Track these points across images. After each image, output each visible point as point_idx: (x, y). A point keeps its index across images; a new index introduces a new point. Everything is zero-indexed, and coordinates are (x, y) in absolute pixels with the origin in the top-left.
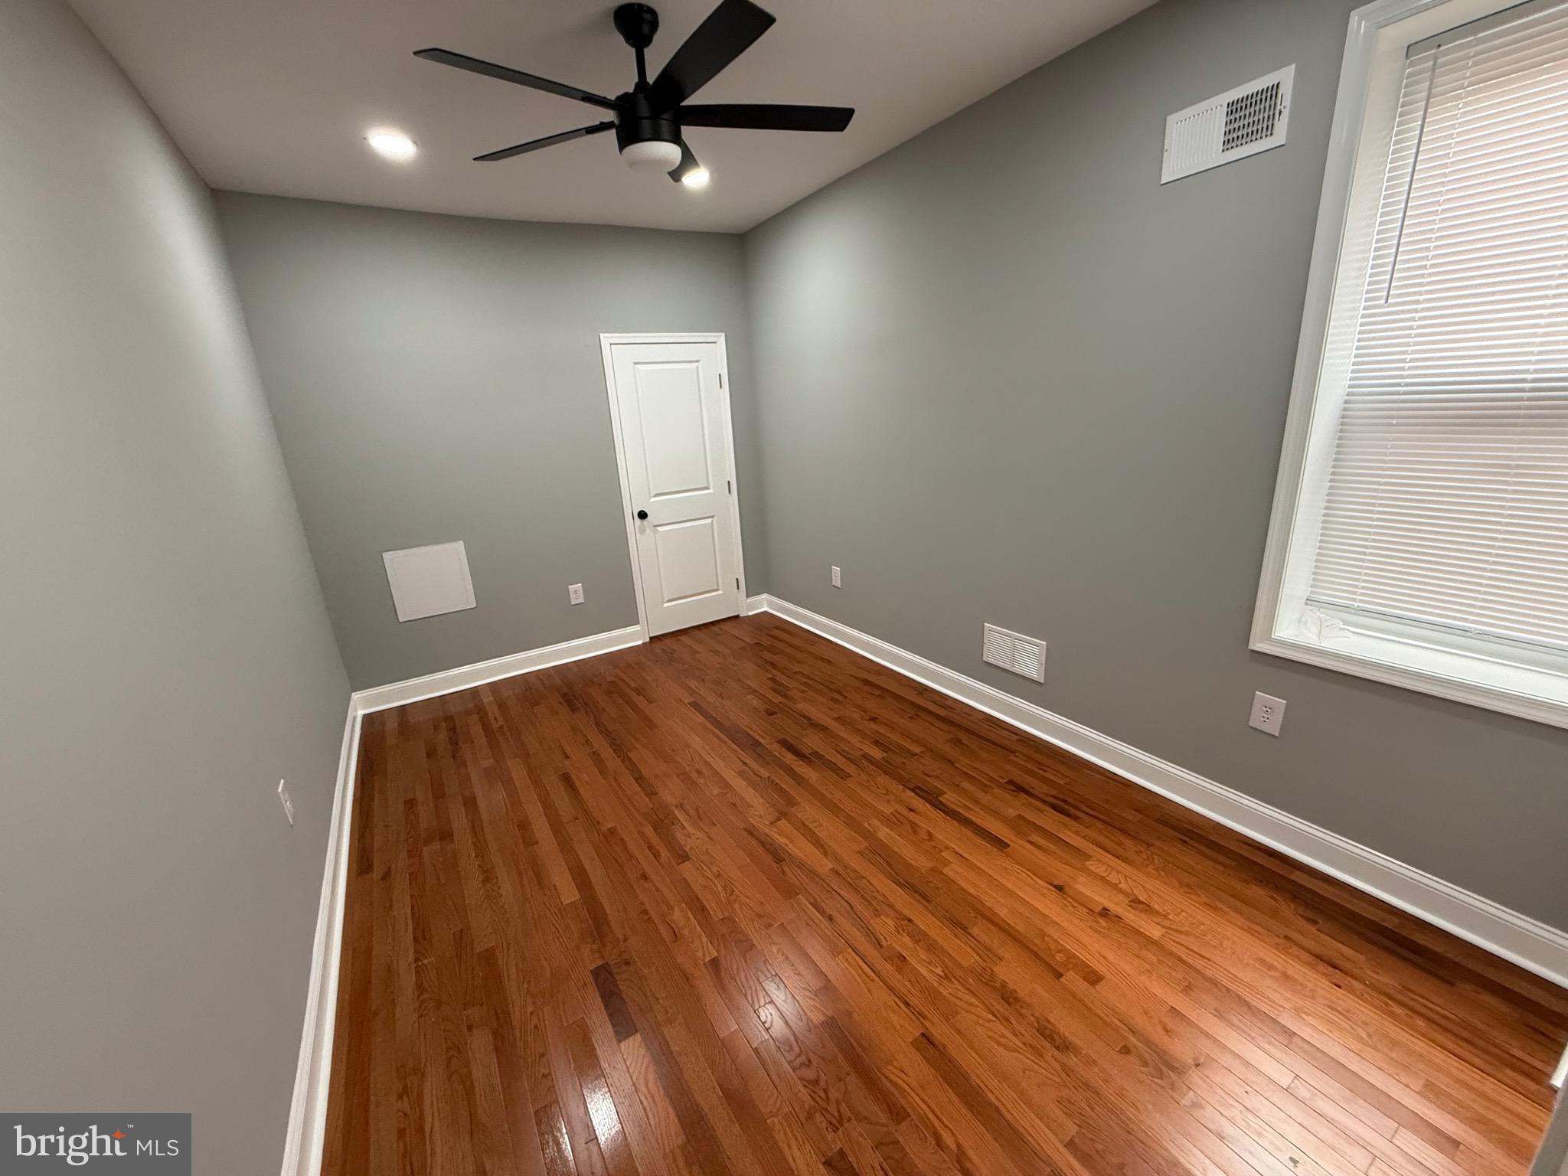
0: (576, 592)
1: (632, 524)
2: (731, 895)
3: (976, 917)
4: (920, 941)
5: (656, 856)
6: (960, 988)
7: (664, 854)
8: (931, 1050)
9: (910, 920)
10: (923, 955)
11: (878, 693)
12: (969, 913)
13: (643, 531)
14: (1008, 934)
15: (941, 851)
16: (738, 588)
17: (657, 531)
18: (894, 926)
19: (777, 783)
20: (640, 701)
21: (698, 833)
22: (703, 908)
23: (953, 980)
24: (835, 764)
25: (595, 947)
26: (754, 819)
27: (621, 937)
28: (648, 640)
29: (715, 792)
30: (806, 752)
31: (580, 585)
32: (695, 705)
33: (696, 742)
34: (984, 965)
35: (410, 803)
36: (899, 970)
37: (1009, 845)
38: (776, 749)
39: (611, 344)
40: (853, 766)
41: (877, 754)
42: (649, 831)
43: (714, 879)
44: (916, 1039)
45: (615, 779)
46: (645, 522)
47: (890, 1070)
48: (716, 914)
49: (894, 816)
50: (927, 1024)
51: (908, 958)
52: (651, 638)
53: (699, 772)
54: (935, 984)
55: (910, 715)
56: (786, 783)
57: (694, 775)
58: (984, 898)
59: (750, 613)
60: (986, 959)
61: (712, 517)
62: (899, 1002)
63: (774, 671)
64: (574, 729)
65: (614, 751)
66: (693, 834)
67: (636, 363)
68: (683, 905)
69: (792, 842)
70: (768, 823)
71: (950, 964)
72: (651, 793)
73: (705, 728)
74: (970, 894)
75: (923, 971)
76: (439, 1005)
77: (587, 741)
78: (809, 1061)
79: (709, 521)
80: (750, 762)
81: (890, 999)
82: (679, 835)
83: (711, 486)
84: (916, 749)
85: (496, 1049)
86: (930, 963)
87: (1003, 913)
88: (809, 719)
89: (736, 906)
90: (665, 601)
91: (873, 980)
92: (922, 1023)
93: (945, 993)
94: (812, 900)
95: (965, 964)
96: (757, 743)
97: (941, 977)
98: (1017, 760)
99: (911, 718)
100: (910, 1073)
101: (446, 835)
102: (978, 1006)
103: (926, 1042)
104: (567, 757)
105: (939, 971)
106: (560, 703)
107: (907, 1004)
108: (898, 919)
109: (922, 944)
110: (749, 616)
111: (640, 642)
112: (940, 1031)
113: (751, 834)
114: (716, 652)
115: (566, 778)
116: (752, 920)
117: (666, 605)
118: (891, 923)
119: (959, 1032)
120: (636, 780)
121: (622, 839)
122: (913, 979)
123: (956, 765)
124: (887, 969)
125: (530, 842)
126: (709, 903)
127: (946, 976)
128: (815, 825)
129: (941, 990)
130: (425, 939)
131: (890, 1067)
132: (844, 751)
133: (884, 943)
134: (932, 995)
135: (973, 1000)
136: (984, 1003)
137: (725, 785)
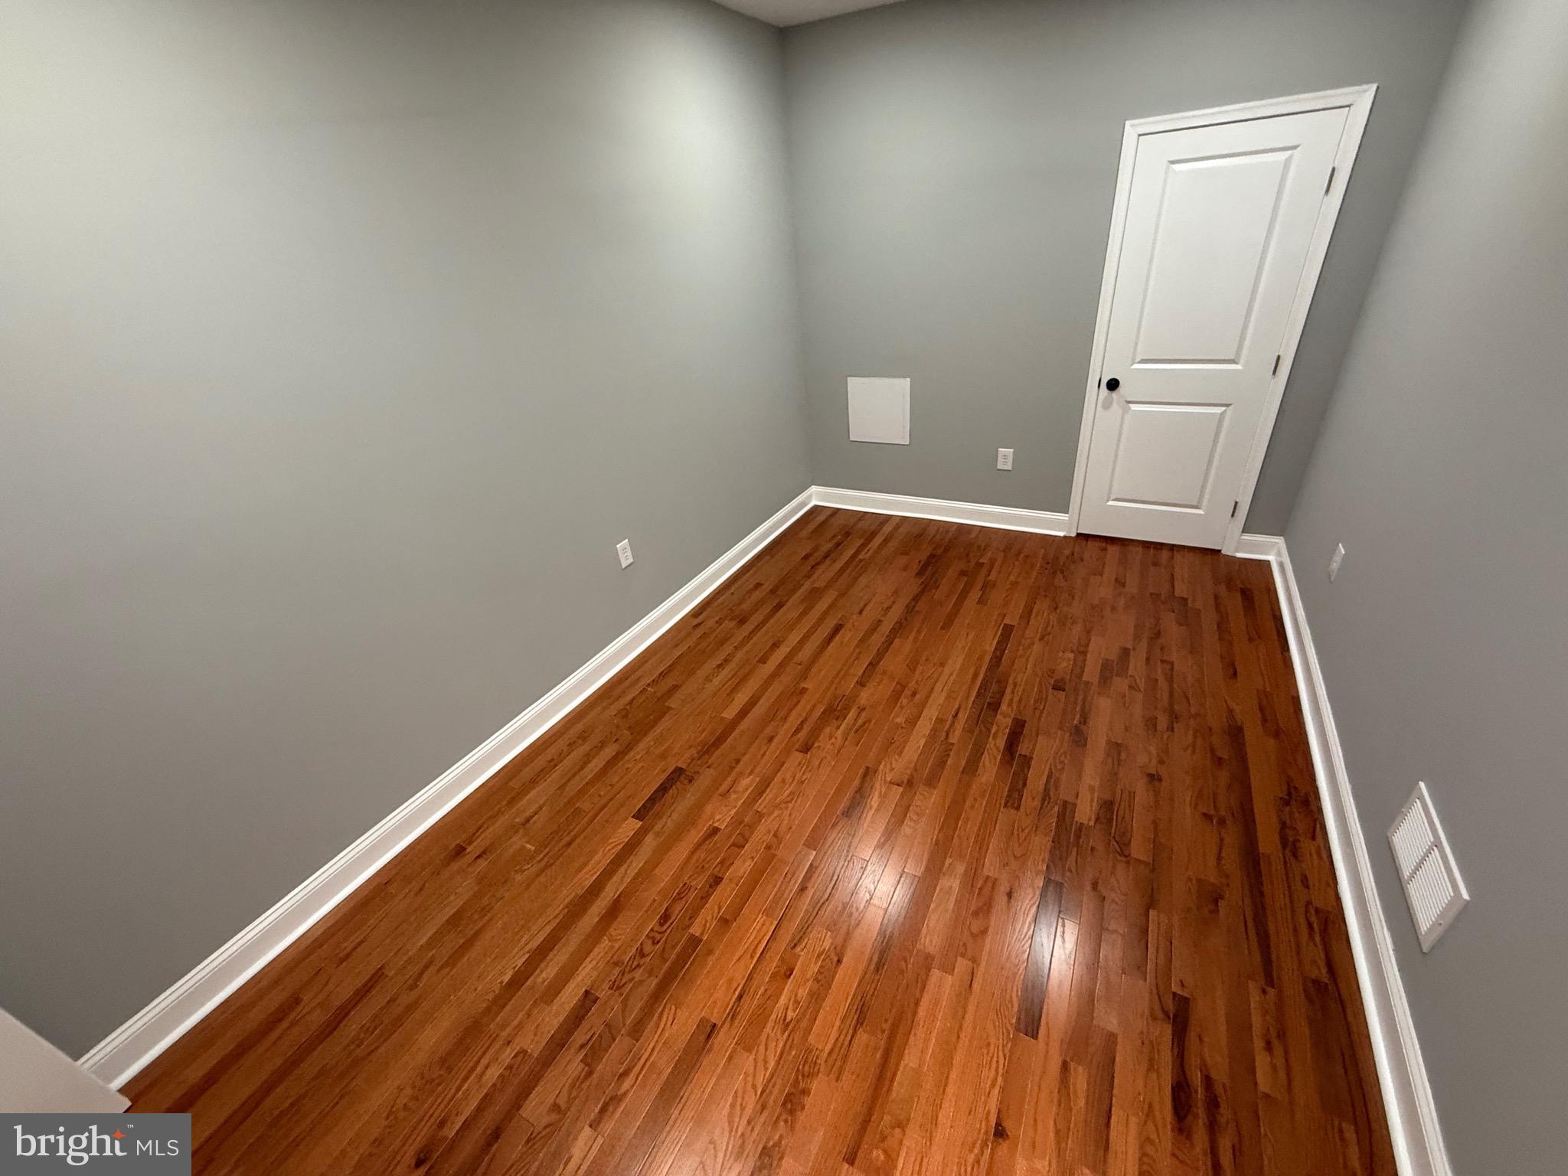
0: (1005, 457)
1: (1094, 395)
2: (785, 803)
3: (883, 1031)
4: (818, 982)
5: (797, 731)
6: (781, 1044)
7: (802, 735)
8: (702, 1038)
9: (839, 961)
10: (803, 993)
11: (1223, 753)
12: (886, 1020)
13: (1107, 405)
14: (880, 1078)
15: (963, 955)
16: (1233, 515)
17: (1130, 408)
18: (824, 950)
19: (949, 755)
20: (975, 594)
21: (839, 741)
22: (761, 794)
23: (787, 1034)
24: (1025, 784)
25: (696, 755)
26: (885, 766)
27: (710, 762)
28: (1074, 535)
29: (898, 720)
30: (1023, 749)
31: (1012, 450)
32: (1008, 630)
33: (956, 662)
34: (821, 1061)
35: (758, 585)
36: (774, 975)
37: (1035, 1036)
38: (1004, 721)
39: (1140, 135)
40: (1037, 803)
41: (1086, 812)
42: (821, 709)
43: (796, 781)
44: (708, 1021)
45: (860, 653)
46: (1114, 394)
47: (671, 1008)
48: (760, 805)
49: (986, 882)
50: (727, 1025)
51: (790, 980)
52: (1079, 535)
53: (914, 694)
54: (773, 1016)
55: (1212, 812)
56: (956, 761)
57: (908, 692)
58: (919, 1032)
59: (1239, 555)
60: (831, 1062)
61: (1228, 405)
62: (739, 989)
63: (1144, 644)
64: (896, 592)
65: (893, 628)
66: (836, 738)
67: (1173, 162)
68: (758, 779)
69: (878, 810)
70: (889, 779)
71: (804, 1024)
72: (861, 684)
73: (981, 659)
74: (915, 1013)
75: (783, 1000)
76: (625, 716)
77: (889, 608)
78: (658, 942)
79: (1219, 410)
80: (963, 717)
81: (740, 980)
82: (827, 730)
83: (1242, 361)
84: (1139, 849)
85: (608, 762)
86: (797, 1002)
87: (910, 1060)
88: (1084, 720)
89: (776, 813)
90: (1113, 497)
91: (752, 957)
92: (725, 1020)
93: (768, 1029)
94: (815, 864)
95: (811, 1039)
96: (995, 706)
97: (785, 1020)
98: (1255, 997)
99: (1207, 817)
100: (675, 1027)
101: (742, 621)
102: (766, 1069)
103: (709, 1030)
104: (860, 613)
105: (790, 1015)
106: (920, 562)
107: (740, 997)
108: (835, 948)
109: (816, 986)
110: (1235, 557)
111: (1061, 534)
112: (724, 1040)
113: (865, 775)
114: (1120, 583)
115: (838, 629)
116: (769, 832)
117: (1111, 503)
118: (827, 944)
119: (730, 1058)
120: (871, 664)
121: (799, 701)
122: (769, 992)
123: (1152, 913)
124: (772, 965)
125: (763, 660)
126: (769, 795)
127: (788, 1025)
128: (915, 817)
129: (770, 1025)
130: (664, 676)
131: (673, 1007)
132: (1057, 780)
133: (798, 949)
134: (760, 1019)
135: (772, 1064)
136: (772, 1075)
137: (913, 722)
